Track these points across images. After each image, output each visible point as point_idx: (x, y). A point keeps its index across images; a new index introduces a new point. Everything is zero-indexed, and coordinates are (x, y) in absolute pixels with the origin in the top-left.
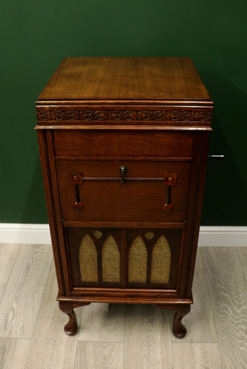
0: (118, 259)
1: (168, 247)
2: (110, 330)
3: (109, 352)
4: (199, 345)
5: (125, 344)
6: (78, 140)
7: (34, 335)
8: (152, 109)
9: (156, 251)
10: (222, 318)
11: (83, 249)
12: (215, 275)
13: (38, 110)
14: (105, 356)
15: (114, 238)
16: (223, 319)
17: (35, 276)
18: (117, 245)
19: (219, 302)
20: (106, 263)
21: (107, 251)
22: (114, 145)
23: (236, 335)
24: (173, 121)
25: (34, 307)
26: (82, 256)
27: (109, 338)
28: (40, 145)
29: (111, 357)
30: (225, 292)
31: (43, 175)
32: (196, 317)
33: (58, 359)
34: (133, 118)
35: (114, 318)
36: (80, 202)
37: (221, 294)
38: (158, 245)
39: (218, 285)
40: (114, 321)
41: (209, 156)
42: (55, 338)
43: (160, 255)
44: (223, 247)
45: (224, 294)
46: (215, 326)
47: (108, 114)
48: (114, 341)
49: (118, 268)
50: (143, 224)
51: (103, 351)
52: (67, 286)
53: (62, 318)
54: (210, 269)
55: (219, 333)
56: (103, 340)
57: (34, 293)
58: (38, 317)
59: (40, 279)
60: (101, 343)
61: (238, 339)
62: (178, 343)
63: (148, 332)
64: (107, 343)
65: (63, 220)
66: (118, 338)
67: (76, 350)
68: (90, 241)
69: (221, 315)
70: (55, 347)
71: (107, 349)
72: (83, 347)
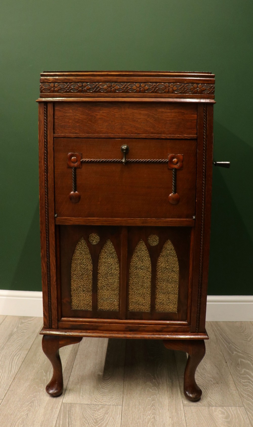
0: (117, 275)
1: (175, 257)
2: (104, 393)
3: (102, 415)
4: (220, 409)
5: (123, 408)
6: (79, 115)
7: (7, 395)
8: (154, 80)
9: (162, 263)
10: (244, 382)
11: (76, 260)
12: (230, 344)
13: (42, 82)
14: (96, 420)
15: (114, 244)
16: (246, 384)
17: (18, 341)
18: (115, 254)
19: (239, 368)
20: (103, 282)
21: (105, 262)
22: (116, 121)
24: (176, 93)
25: (11, 369)
26: (75, 270)
27: (103, 401)
28: (40, 120)
29: (104, 420)
30: (243, 358)
31: (40, 156)
32: (212, 381)
33: (34, 421)
34: (135, 90)
35: (109, 382)
36: (76, 191)
37: (239, 360)
38: (164, 253)
39: (235, 353)
40: (109, 384)
41: (215, 163)
42: (33, 399)
43: (167, 269)
44: (236, 322)
45: (244, 360)
46: (237, 390)
47: (111, 86)
48: (109, 404)
49: (117, 288)
50: (146, 220)
51: (94, 414)
52: (54, 312)
53: (45, 379)
54: (223, 339)
55: (244, 398)
56: (95, 403)
57: (14, 356)
58: (14, 378)
59: (23, 345)
60: (93, 405)
62: (192, 407)
63: (153, 395)
64: (100, 406)
65: (56, 216)
66: (114, 401)
67: (58, 412)
68: (85, 248)
69: (243, 380)
70: (31, 408)
71: (99, 412)
72: (68, 409)
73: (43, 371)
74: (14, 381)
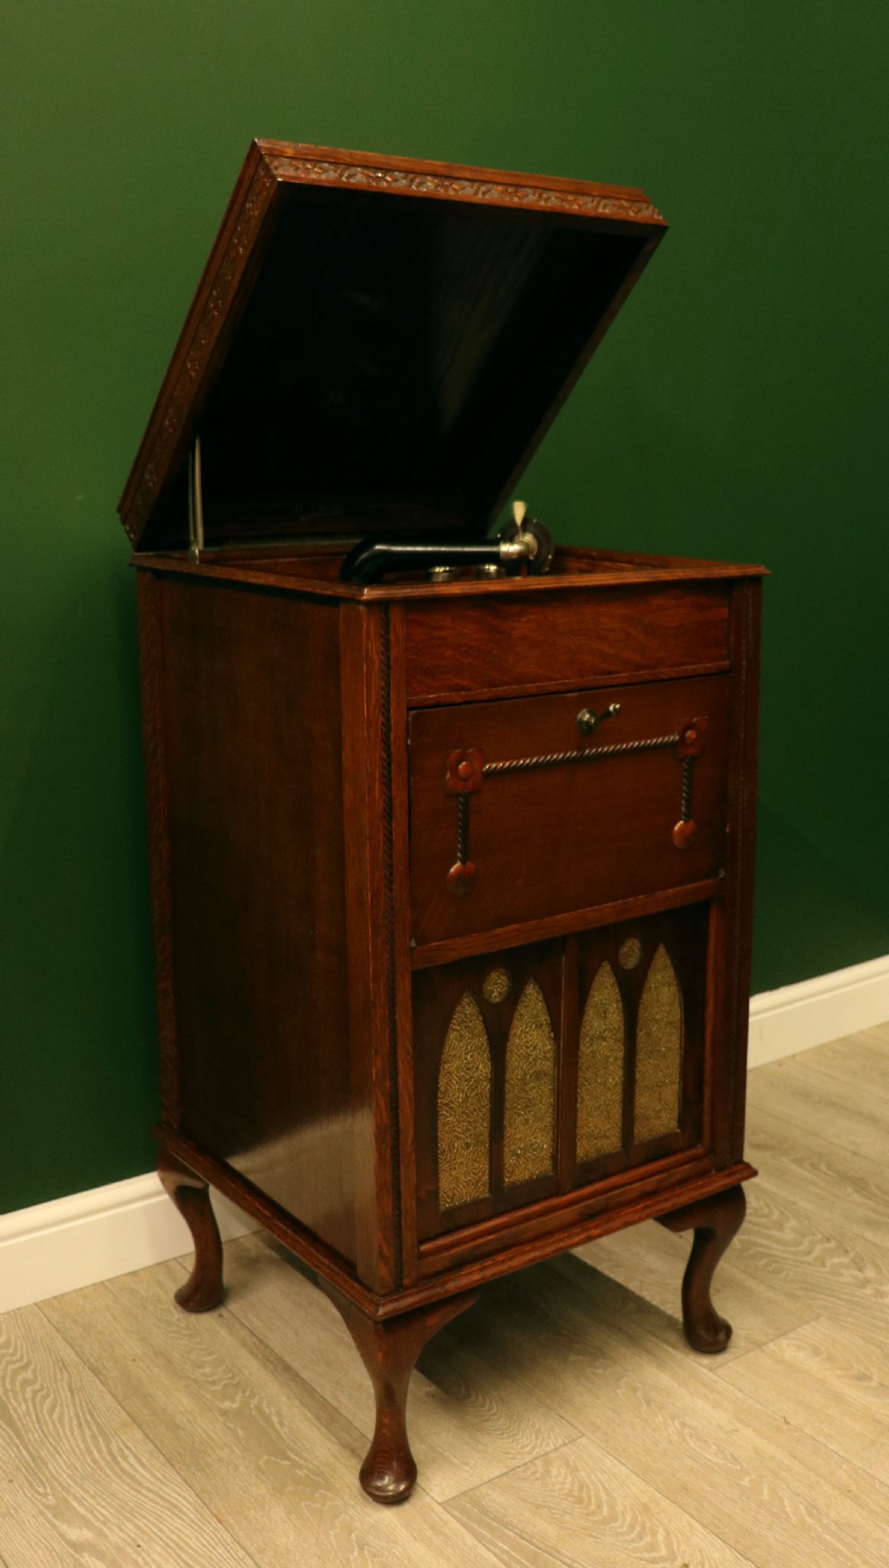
2: (506, 1429)
3: (569, 1480)
4: (783, 1342)
5: (592, 1438)
10: (766, 1266)
14: (569, 1495)
17: (55, 1417)
23: (843, 1283)
25: (164, 1499)
27: (527, 1449)
29: (591, 1487)
35: (481, 1398)
40: (487, 1403)
42: (353, 1537)
46: (772, 1289)
48: (552, 1447)
51: (550, 1486)
55: (799, 1297)
56: (514, 1463)
57: (117, 1463)
58: (218, 1520)
59: (88, 1417)
60: (518, 1470)
61: (859, 1288)
62: (730, 1364)
63: (618, 1379)
64: (538, 1462)
66: (552, 1435)
67: (461, 1529)
69: (757, 1261)
70: (384, 1560)
71: (557, 1476)
72: (475, 1510)
73: (266, 1457)
74: (226, 1525)
